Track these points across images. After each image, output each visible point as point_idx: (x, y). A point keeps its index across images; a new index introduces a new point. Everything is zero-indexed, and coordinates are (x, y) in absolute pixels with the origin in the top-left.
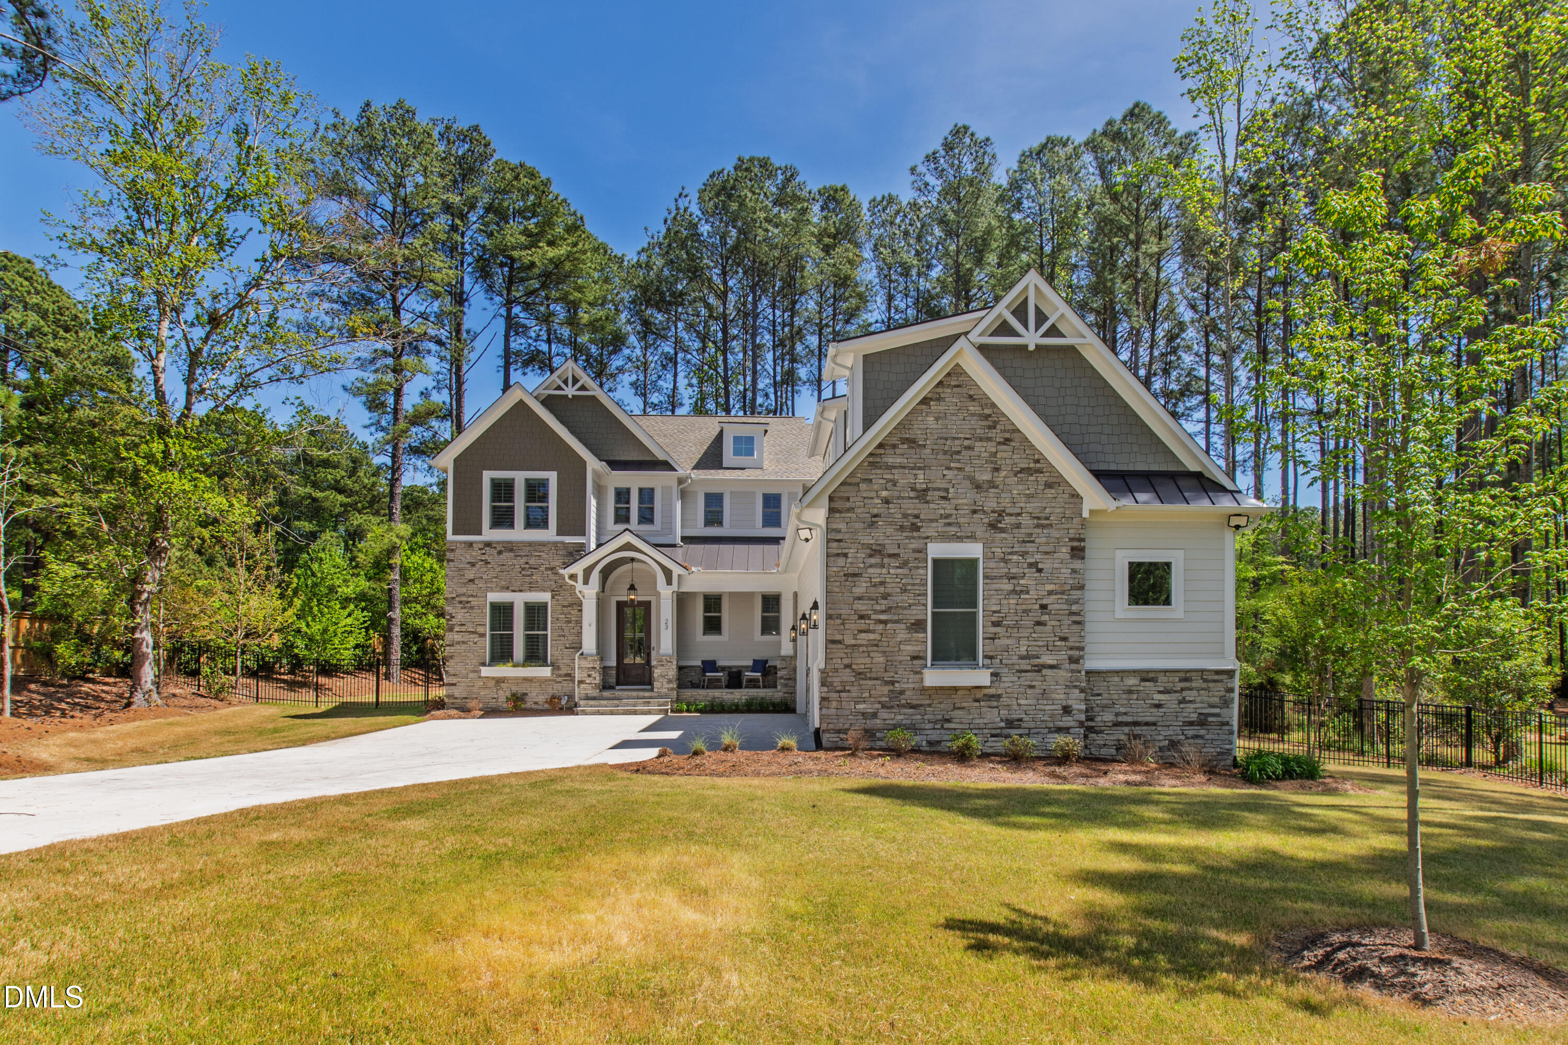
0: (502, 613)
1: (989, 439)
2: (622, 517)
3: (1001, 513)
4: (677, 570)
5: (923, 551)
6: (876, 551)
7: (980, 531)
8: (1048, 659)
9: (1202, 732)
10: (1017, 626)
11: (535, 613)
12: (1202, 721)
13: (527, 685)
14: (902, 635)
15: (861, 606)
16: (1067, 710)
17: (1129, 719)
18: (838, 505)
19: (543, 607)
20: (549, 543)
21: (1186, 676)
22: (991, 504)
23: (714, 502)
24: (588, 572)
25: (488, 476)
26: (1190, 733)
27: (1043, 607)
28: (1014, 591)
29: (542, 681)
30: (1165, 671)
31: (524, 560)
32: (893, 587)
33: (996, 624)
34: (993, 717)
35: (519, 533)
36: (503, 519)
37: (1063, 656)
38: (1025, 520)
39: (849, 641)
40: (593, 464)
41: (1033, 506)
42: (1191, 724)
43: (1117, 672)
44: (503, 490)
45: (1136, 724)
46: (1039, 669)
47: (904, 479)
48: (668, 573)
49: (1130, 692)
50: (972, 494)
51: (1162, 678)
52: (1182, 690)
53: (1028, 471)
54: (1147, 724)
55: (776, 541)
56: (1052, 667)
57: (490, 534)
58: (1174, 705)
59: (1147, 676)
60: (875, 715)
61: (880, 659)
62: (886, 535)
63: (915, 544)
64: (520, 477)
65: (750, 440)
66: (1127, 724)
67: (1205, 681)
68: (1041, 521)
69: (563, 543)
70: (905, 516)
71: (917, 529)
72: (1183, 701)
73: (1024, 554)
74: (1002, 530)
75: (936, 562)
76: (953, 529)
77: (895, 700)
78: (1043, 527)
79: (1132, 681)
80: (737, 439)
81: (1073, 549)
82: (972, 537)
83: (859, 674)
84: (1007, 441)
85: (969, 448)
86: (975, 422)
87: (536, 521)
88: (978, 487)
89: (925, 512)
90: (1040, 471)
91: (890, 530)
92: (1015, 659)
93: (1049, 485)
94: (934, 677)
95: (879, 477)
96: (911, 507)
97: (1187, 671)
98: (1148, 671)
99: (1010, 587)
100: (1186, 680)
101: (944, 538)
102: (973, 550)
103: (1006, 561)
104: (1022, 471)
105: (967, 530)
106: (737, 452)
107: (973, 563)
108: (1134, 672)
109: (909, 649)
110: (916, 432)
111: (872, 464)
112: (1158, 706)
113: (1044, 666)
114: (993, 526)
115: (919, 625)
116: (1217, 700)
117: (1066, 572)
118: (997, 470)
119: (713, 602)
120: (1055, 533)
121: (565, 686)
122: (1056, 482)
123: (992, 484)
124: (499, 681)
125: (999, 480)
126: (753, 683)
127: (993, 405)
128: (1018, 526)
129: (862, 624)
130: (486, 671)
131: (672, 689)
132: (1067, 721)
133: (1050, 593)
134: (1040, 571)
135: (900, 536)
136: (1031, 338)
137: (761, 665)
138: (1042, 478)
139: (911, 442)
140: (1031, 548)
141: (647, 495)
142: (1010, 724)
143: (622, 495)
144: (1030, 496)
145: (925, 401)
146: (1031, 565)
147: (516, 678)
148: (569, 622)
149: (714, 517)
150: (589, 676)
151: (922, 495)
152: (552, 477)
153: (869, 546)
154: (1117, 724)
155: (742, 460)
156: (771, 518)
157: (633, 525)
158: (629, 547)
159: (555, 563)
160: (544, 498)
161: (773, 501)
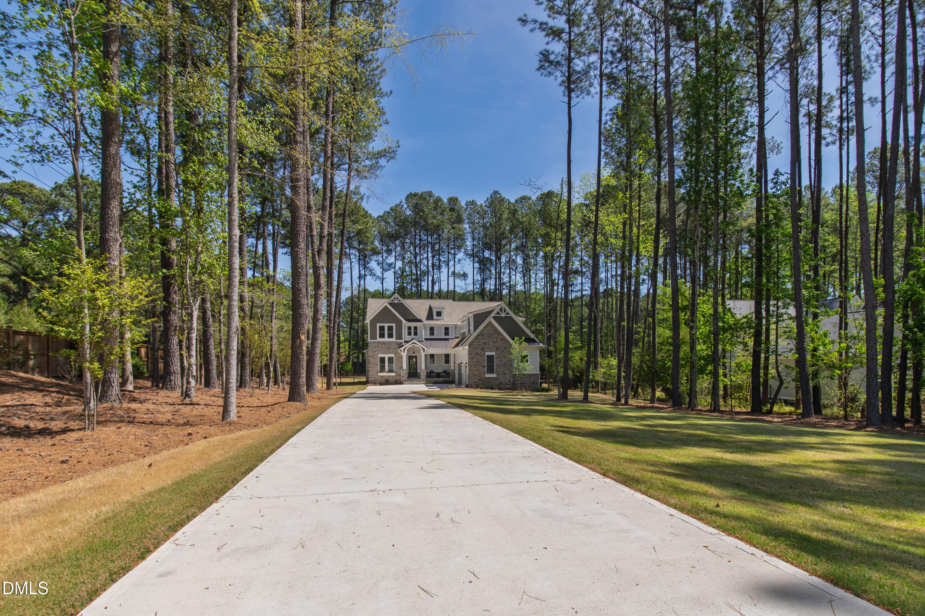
0: (382, 360)
1: (496, 334)
2: (409, 334)
3: (498, 347)
4: (426, 349)
5: (485, 353)
6: (477, 354)
9: (534, 385)
10: (501, 366)
11: (390, 360)
12: (533, 383)
13: (389, 377)
14: (482, 368)
15: (474, 363)
16: (509, 380)
18: (470, 346)
19: (392, 358)
20: (394, 342)
21: (531, 375)
22: (496, 345)
23: (432, 329)
24: (404, 349)
25: (378, 325)
26: (532, 385)
27: (505, 363)
29: (393, 376)
31: (388, 346)
32: (480, 360)
33: (497, 366)
34: (497, 382)
35: (386, 339)
36: (382, 336)
37: (509, 371)
39: (473, 369)
40: (404, 321)
41: (503, 346)
44: (382, 328)
45: (522, 383)
46: (505, 374)
47: (481, 341)
48: (424, 349)
49: (521, 378)
50: (493, 344)
51: (527, 375)
52: (530, 377)
54: (524, 383)
55: (448, 339)
56: (507, 373)
57: (379, 340)
58: (529, 380)
59: (524, 375)
60: (477, 382)
61: (478, 372)
62: (479, 351)
63: (483, 352)
64: (386, 325)
65: (440, 312)
66: (520, 383)
67: (534, 375)
68: (505, 348)
69: (397, 342)
70: (482, 348)
71: (484, 350)
73: (502, 354)
75: (487, 355)
76: (490, 350)
77: (480, 379)
79: (521, 376)
80: (437, 312)
81: (510, 353)
82: (493, 351)
83: (474, 375)
84: (499, 334)
85: (493, 335)
86: (493, 331)
87: (390, 336)
88: (494, 342)
89: (485, 347)
90: (504, 340)
92: (500, 372)
93: (506, 342)
94: (487, 376)
95: (477, 341)
96: (483, 346)
99: (499, 359)
101: (488, 351)
102: (493, 353)
103: (499, 355)
106: (437, 315)
107: (493, 355)
109: (483, 370)
111: (476, 338)
112: (526, 380)
114: (497, 349)
115: (484, 366)
116: (536, 379)
117: (509, 357)
118: (497, 339)
119: (432, 356)
120: (507, 350)
121: (399, 378)
124: (382, 376)
125: (497, 341)
126: (443, 377)
127: (496, 328)
128: (501, 349)
129: (475, 366)
130: (380, 374)
131: (425, 378)
132: (509, 382)
133: (506, 361)
134: (505, 357)
136: (503, 315)
137: (445, 372)
139: (483, 334)
141: (416, 328)
142: (500, 383)
143: (409, 328)
144: (503, 344)
145: (485, 327)
146: (503, 356)
147: (386, 376)
148: (399, 361)
149: (432, 333)
150: (405, 375)
151: (484, 344)
152: (394, 325)
155: (438, 318)
156: (447, 333)
157: (412, 336)
158: (414, 343)
159: (396, 347)
160: (392, 330)
161: (447, 329)
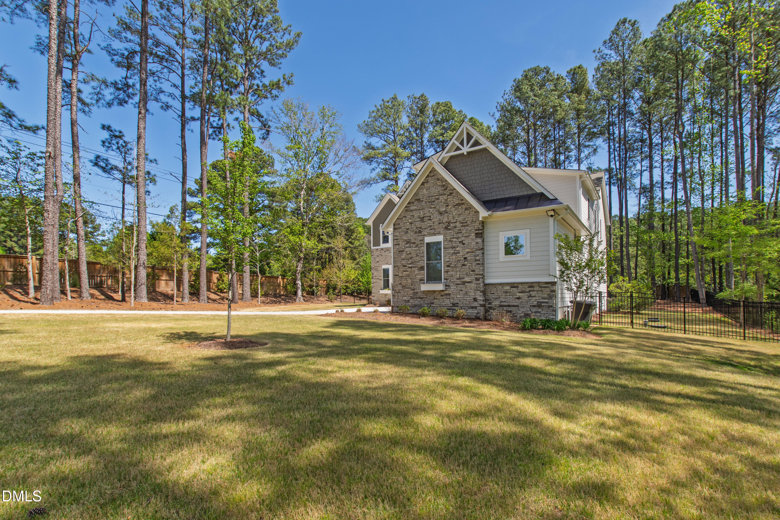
0: (386, 272)
1: (444, 194)
3: (449, 223)
5: (423, 240)
6: (408, 242)
7: (442, 231)
8: (467, 279)
9: (540, 310)
10: (456, 267)
12: (539, 305)
14: (417, 272)
15: (404, 262)
16: (475, 300)
17: (506, 304)
18: (396, 227)
21: (531, 285)
22: (445, 220)
26: (534, 310)
27: (465, 258)
28: (454, 253)
30: (522, 283)
32: (413, 255)
33: (448, 266)
34: (447, 302)
36: (386, 240)
37: (473, 277)
38: (458, 224)
39: (400, 275)
41: (461, 219)
42: (534, 306)
43: (501, 284)
45: (509, 306)
46: (464, 283)
47: (416, 214)
49: (506, 292)
50: (439, 217)
51: (520, 286)
52: (530, 291)
53: (459, 205)
54: (514, 306)
56: (469, 282)
58: (526, 298)
59: (513, 285)
60: (408, 301)
61: (409, 281)
62: (411, 236)
63: (420, 238)
66: (505, 306)
67: (540, 287)
68: (464, 224)
70: (417, 228)
71: (420, 232)
72: (530, 296)
73: (458, 238)
74: (450, 229)
75: (428, 244)
76: (432, 231)
77: (415, 295)
78: (464, 226)
79: (507, 288)
81: (476, 234)
82: (439, 233)
83: (403, 287)
84: (451, 194)
85: (438, 199)
86: (440, 189)
88: (441, 214)
89: (424, 225)
90: (463, 204)
91: (412, 234)
92: (455, 280)
93: (466, 209)
94: (425, 287)
95: (409, 215)
96: (418, 224)
97: (532, 283)
98: (514, 283)
99: (452, 251)
100: (531, 287)
101: (430, 235)
102: (440, 238)
103: (451, 241)
104: (457, 205)
105: (437, 231)
107: (439, 243)
108: (508, 284)
109: (419, 277)
110: (420, 197)
111: (406, 211)
112: (519, 298)
113: (466, 282)
114: (446, 228)
115: (422, 268)
116: (546, 296)
117: (474, 243)
118: (447, 206)
120: (469, 228)
122: (470, 207)
123: (446, 212)
124: (386, 295)
125: (448, 210)
127: (446, 181)
128: (455, 227)
129: (404, 269)
130: (382, 292)
132: (475, 304)
133: (468, 253)
134: (464, 244)
135: (415, 236)
136: (465, 150)
138: (464, 207)
139: (418, 200)
140: (460, 235)
142: (454, 305)
144: (459, 215)
145: (423, 184)
146: (460, 242)
151: (422, 219)
153: (406, 240)
154: (501, 306)
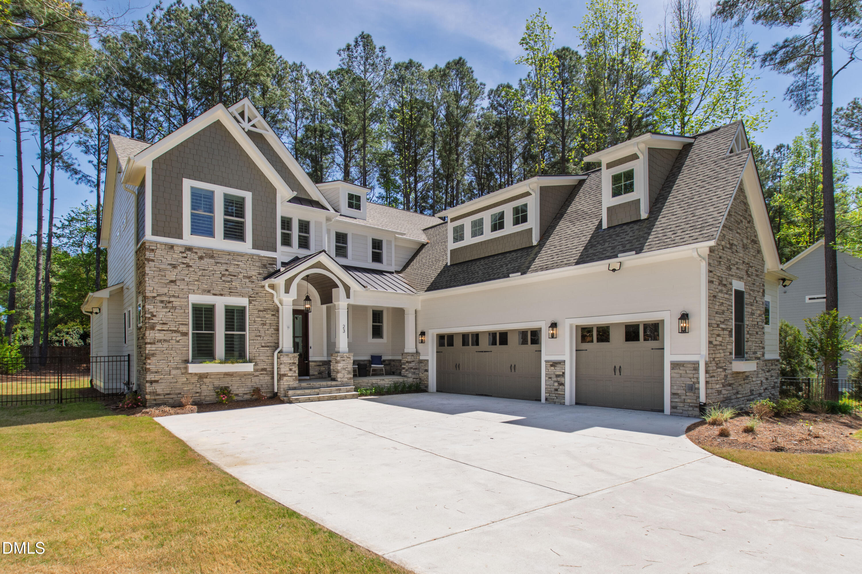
0: (204, 314)
1: (746, 218)
2: (287, 240)
3: (749, 265)
4: (354, 287)
5: (732, 284)
6: (721, 281)
7: (744, 275)
10: (752, 334)
11: (235, 315)
13: (228, 379)
14: (727, 339)
15: (717, 318)
19: (242, 311)
20: (247, 254)
22: (747, 259)
23: (341, 239)
24: (288, 285)
25: (188, 184)
27: (757, 323)
29: (244, 376)
31: (224, 267)
33: (748, 333)
35: (219, 242)
36: (203, 226)
38: (754, 271)
44: (203, 200)
48: (347, 289)
50: (743, 251)
55: (380, 272)
57: (191, 239)
60: (721, 392)
61: (722, 354)
62: (723, 271)
63: (730, 279)
64: (219, 191)
65: (358, 199)
68: (757, 272)
69: (259, 256)
70: (728, 260)
71: (730, 269)
73: (753, 291)
74: (749, 276)
75: (735, 292)
76: (738, 272)
77: (726, 381)
80: (351, 196)
83: (717, 365)
85: (742, 222)
87: (234, 233)
88: (744, 247)
89: (732, 259)
92: (752, 354)
96: (729, 254)
101: (736, 277)
102: (742, 286)
103: (750, 295)
105: (741, 273)
106: (350, 205)
107: (742, 294)
109: (729, 348)
114: (747, 273)
115: (731, 333)
117: (761, 303)
118: (747, 238)
120: (759, 280)
121: (265, 379)
123: (747, 247)
124: (202, 377)
128: (752, 274)
129: (718, 330)
130: (194, 368)
131: (350, 378)
134: (757, 302)
135: (726, 273)
140: (755, 288)
141: (304, 226)
143: (286, 221)
147: (218, 374)
148: (264, 324)
149: (342, 250)
150: (291, 370)
151: (731, 247)
152: (248, 196)
153: (719, 277)
155: (353, 212)
156: (377, 257)
157: (295, 250)
158: (319, 265)
159: (254, 273)
160: (241, 214)
161: (377, 244)
